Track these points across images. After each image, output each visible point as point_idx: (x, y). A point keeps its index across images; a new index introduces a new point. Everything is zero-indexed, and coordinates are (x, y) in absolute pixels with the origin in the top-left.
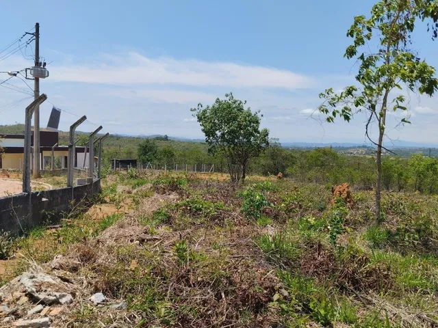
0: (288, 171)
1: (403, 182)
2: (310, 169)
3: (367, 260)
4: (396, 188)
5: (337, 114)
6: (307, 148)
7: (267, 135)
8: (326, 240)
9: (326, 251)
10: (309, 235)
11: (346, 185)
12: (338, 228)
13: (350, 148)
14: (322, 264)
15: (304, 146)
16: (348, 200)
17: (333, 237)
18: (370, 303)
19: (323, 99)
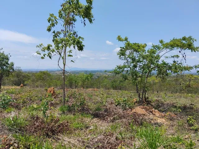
0: (26, 83)
1: (77, 84)
2: (37, 81)
3: (58, 120)
4: (74, 87)
5: (45, 56)
6: (36, 71)
7: (13, 65)
8: (41, 115)
9: (41, 120)
10: (32, 114)
11: (52, 88)
12: (46, 108)
13: (56, 71)
14: (38, 126)
15: (34, 70)
16: (54, 94)
17: (44, 113)
18: (59, 139)
19: (38, 48)
